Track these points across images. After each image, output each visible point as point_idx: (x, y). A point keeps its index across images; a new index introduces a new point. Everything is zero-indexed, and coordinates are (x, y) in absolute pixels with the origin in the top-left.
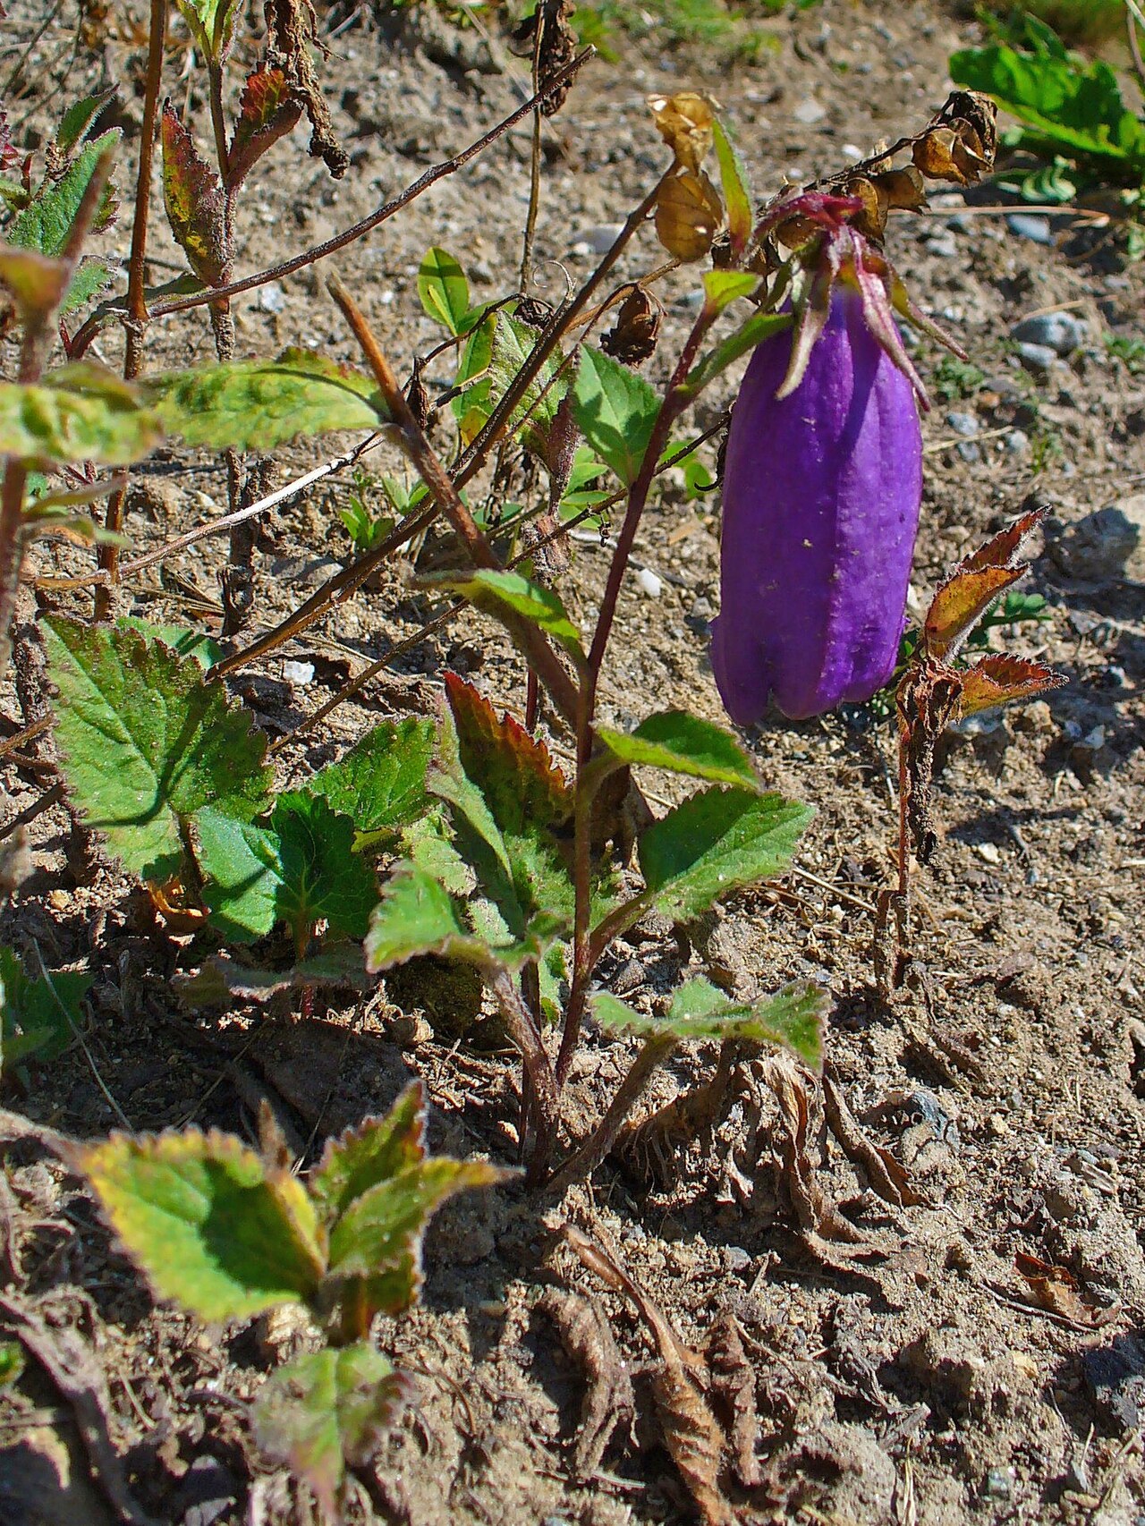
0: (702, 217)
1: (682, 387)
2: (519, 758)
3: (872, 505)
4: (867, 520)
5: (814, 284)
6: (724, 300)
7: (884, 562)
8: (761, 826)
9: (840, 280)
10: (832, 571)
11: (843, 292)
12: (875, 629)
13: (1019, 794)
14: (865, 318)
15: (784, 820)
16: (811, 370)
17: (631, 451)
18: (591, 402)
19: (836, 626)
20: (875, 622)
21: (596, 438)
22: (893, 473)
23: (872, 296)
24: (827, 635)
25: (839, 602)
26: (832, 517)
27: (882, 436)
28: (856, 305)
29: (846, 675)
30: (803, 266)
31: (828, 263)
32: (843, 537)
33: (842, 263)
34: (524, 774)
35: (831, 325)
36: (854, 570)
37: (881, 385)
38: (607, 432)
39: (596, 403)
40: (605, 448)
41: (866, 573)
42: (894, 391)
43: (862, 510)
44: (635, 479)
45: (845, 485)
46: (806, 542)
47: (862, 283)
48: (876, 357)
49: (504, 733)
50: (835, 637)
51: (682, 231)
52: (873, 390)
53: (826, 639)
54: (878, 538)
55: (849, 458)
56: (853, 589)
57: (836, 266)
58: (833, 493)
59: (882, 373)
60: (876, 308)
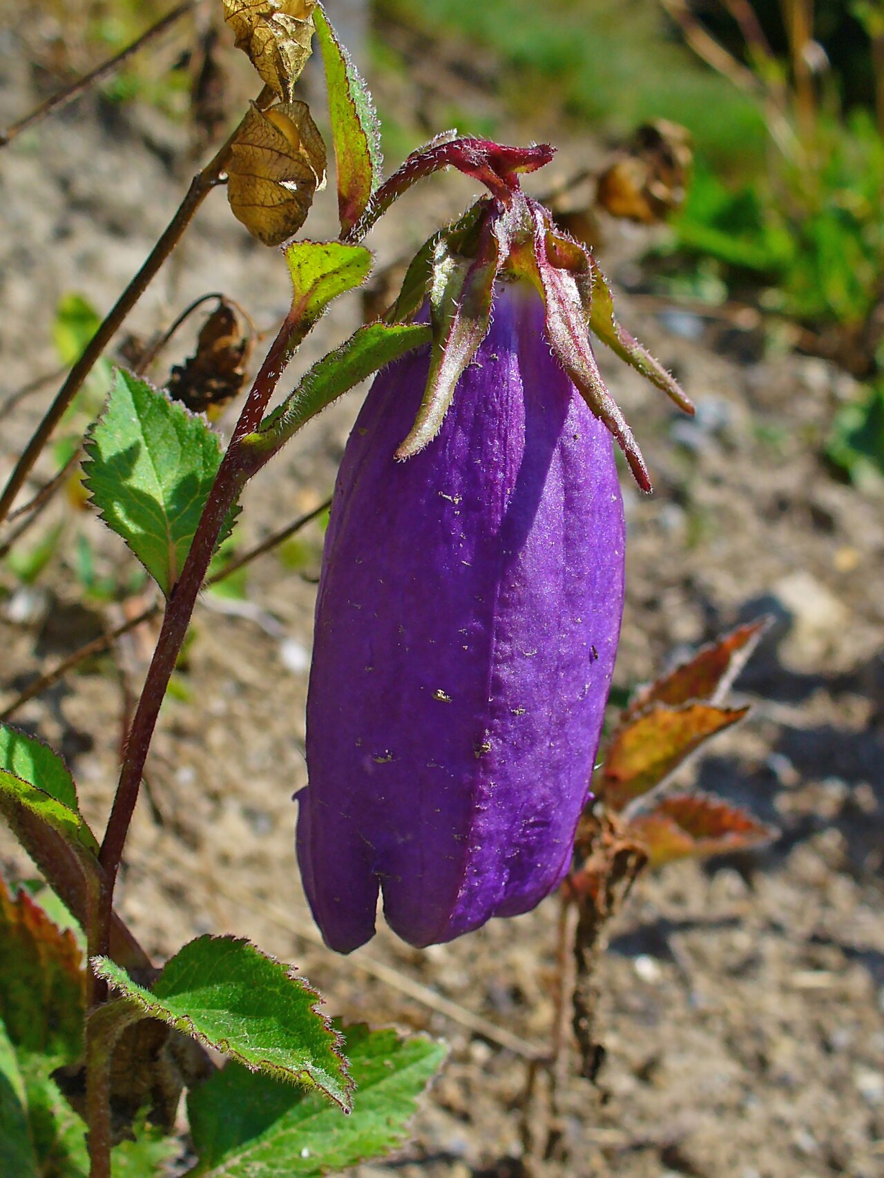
0: (294, 168)
1: (251, 437)
2: (42, 949)
3: (547, 637)
4: (539, 660)
5: (467, 280)
6: (320, 296)
7: (562, 724)
8: (366, 1076)
9: (508, 275)
10: (480, 740)
11: (513, 294)
12: (545, 822)
13: (678, 898)
14: (547, 333)
15: (400, 1066)
16: (456, 412)
17: (177, 535)
18: (120, 457)
19: (482, 824)
20: (545, 813)
21: (119, 512)
22: (583, 586)
23: (561, 301)
24: (468, 837)
25: (490, 786)
26: (483, 655)
27: (568, 527)
28: (534, 316)
29: (496, 889)
30: (451, 251)
31: (493, 243)
32: (499, 686)
33: (514, 247)
34: (49, 971)
35: (492, 344)
36: (514, 737)
37: (569, 444)
38: (140, 504)
39: (129, 457)
40: (133, 528)
41: (534, 740)
42: (588, 456)
43: (532, 643)
44: (175, 579)
45: (505, 603)
46: (440, 694)
47: (545, 278)
48: (566, 397)
49: (20, 914)
50: (481, 839)
51: (264, 193)
52: (557, 451)
53: (465, 843)
54: (554, 687)
55: (512, 560)
56: (512, 767)
57: (504, 249)
58: (486, 618)
59: (572, 425)
60: (567, 322)
